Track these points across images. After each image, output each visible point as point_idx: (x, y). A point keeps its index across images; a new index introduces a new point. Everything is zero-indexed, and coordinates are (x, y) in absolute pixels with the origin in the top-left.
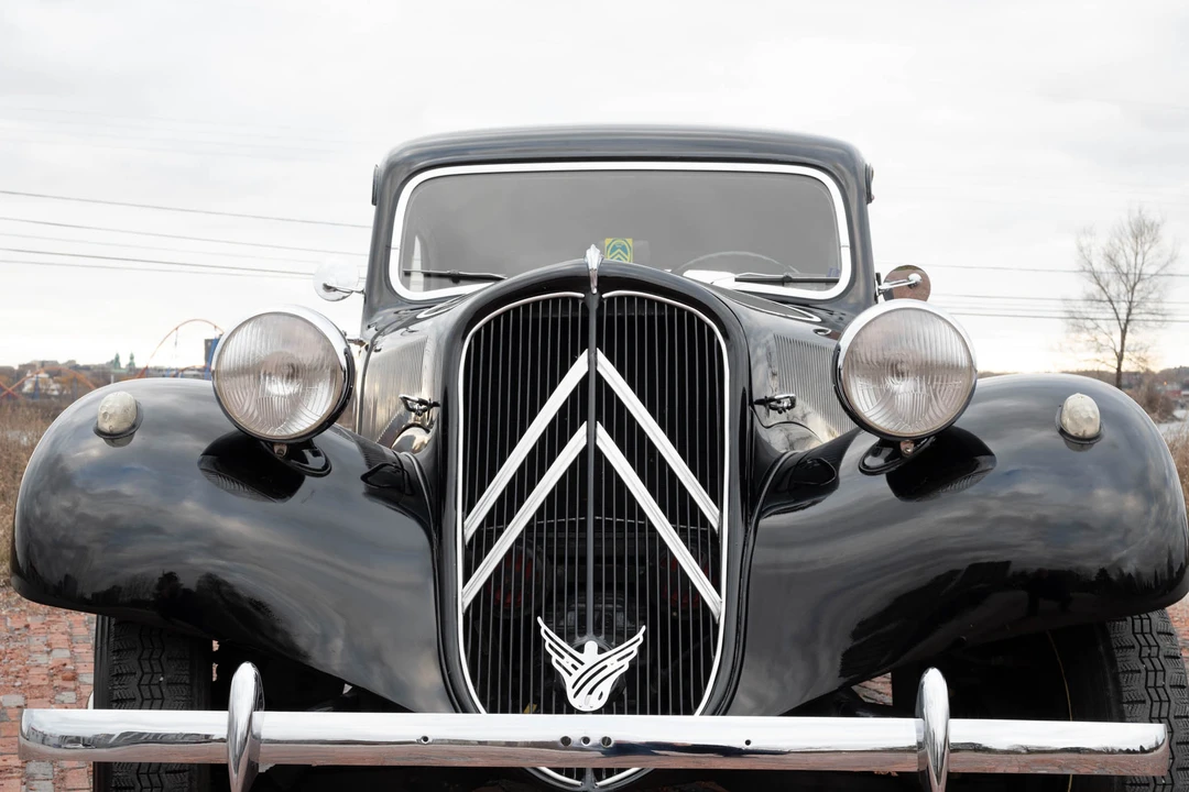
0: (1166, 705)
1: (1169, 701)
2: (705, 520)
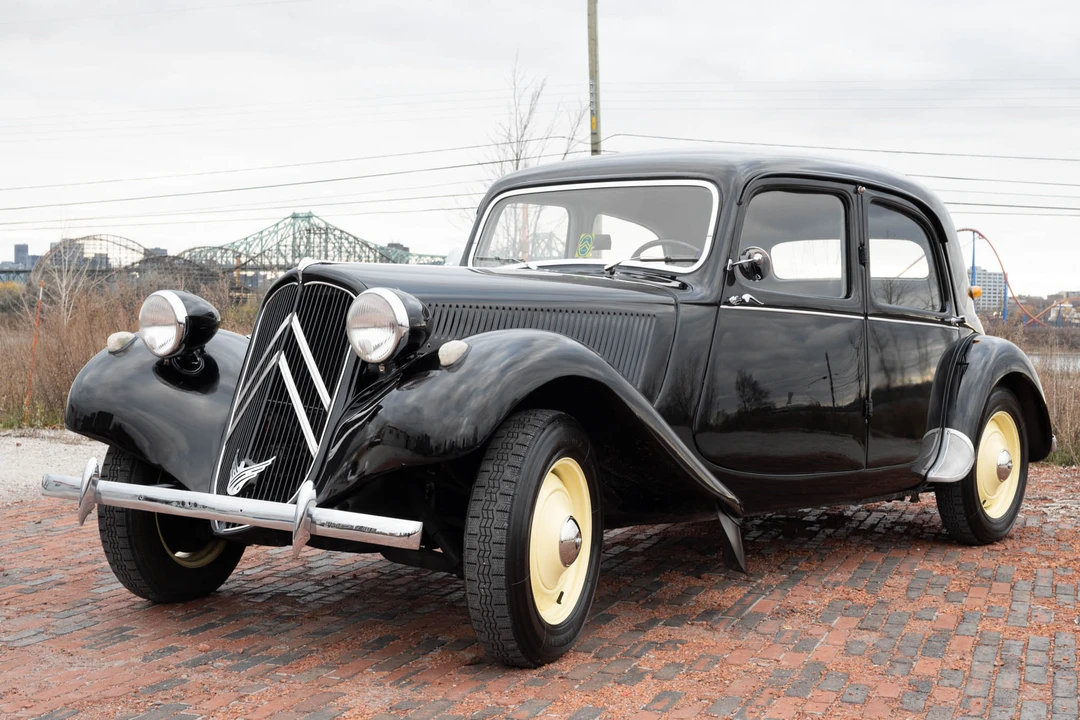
2: (321, 404)
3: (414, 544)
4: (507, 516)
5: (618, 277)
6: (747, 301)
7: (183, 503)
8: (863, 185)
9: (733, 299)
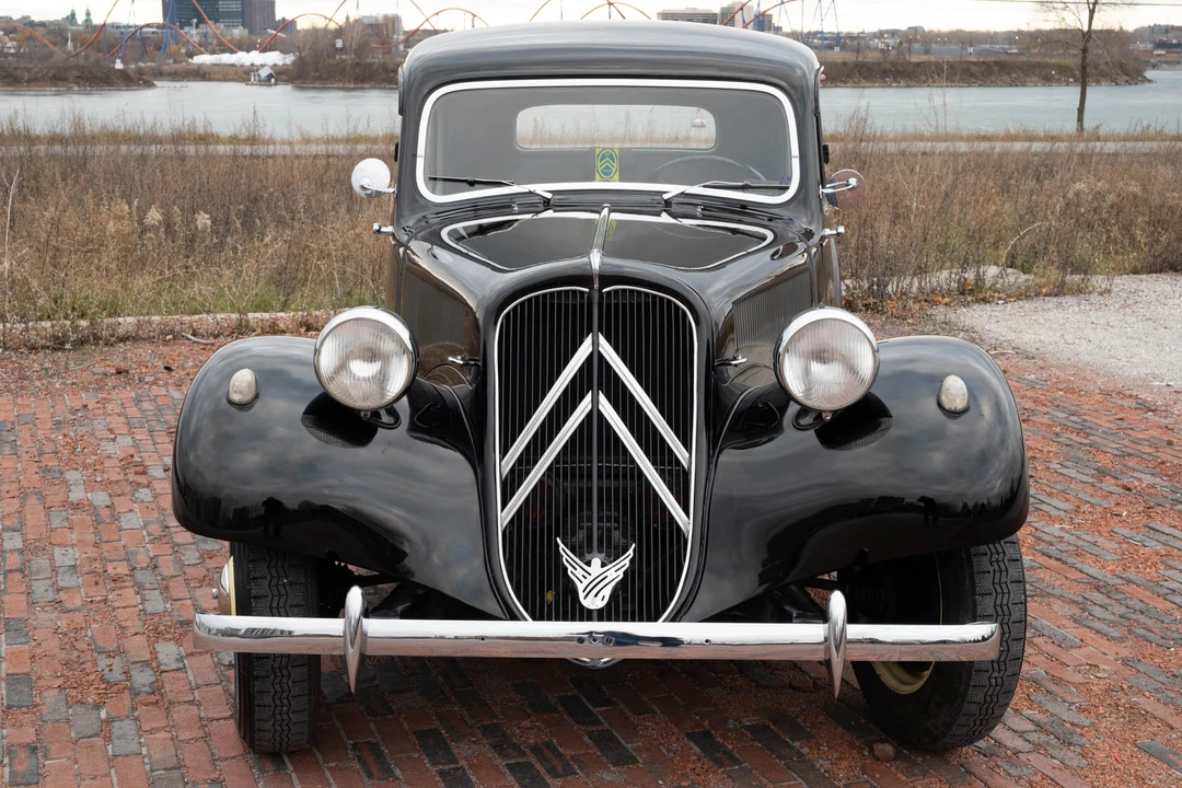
0: (1006, 596)
1: (1009, 593)
2: (678, 462)
3: (990, 653)
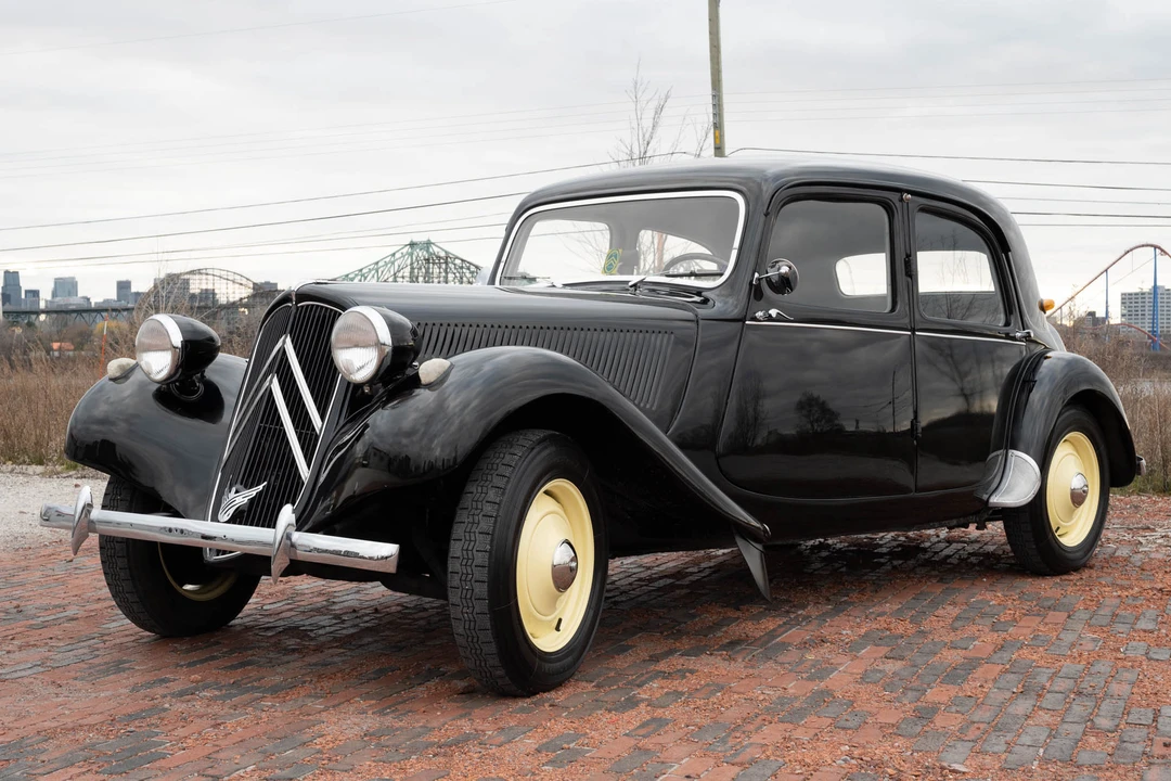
2: (314, 429)
4: (489, 537)
5: (641, 294)
6: (774, 315)
7: (170, 530)
8: (909, 192)
9: (759, 314)
